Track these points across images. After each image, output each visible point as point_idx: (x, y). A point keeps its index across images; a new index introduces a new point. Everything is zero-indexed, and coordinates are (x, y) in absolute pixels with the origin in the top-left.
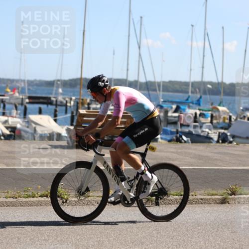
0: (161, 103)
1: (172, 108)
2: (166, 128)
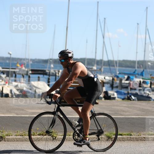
0: (117, 74)
1: (124, 77)
2: (120, 91)
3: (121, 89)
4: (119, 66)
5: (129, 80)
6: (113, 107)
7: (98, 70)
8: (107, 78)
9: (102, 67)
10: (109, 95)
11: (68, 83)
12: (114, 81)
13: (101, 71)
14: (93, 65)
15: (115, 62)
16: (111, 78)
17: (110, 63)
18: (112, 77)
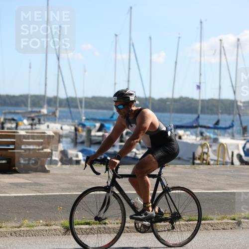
0: (83, 121)
1: (95, 126)
2: (89, 149)
3: (90, 147)
4: (86, 107)
5: (103, 131)
6: (75, 177)
7: (51, 114)
8: (66, 127)
9: (56, 110)
10: (69, 157)
11: (132, 142)
12: (77, 133)
13: (56, 116)
14: (42, 107)
15: (78, 101)
16: (73, 128)
17: (70, 103)
18: (74, 126)
